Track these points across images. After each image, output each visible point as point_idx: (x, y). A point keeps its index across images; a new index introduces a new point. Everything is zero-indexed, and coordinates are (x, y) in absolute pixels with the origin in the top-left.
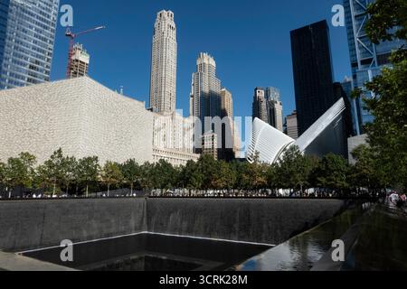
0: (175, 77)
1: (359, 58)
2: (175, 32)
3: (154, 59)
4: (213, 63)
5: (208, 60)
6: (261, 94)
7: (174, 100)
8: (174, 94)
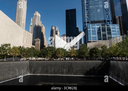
0: (25, 18)
1: (86, 21)
2: (26, 2)
3: (17, 10)
4: (40, 16)
5: (38, 14)
6: (54, 28)
7: (25, 26)
8: (25, 24)
